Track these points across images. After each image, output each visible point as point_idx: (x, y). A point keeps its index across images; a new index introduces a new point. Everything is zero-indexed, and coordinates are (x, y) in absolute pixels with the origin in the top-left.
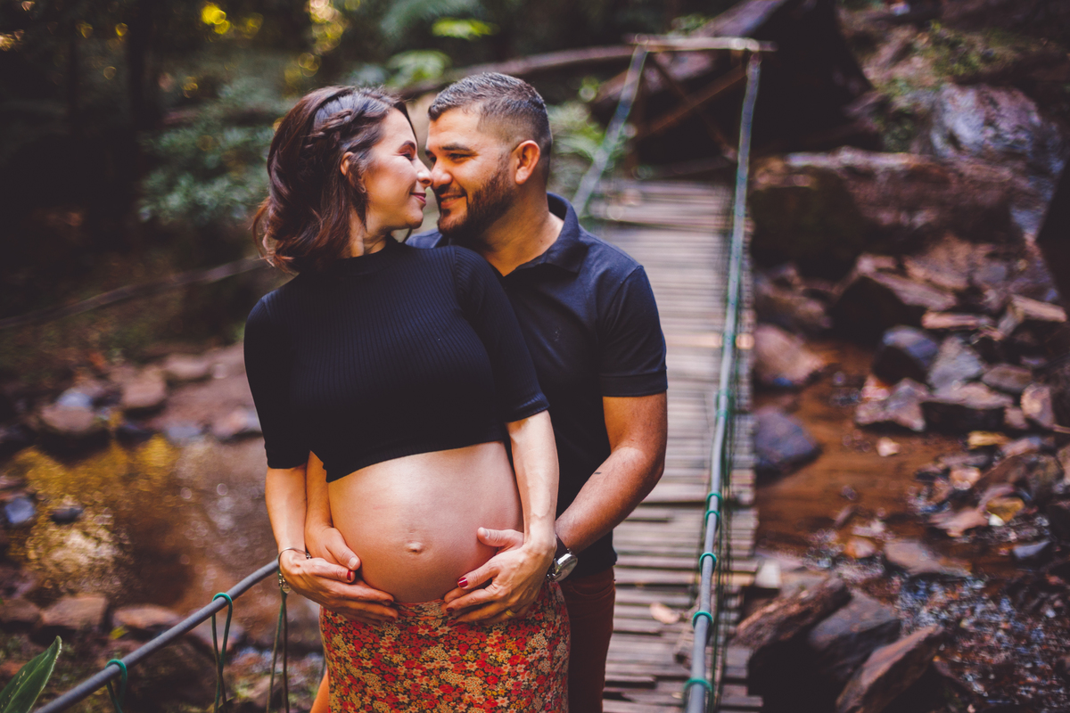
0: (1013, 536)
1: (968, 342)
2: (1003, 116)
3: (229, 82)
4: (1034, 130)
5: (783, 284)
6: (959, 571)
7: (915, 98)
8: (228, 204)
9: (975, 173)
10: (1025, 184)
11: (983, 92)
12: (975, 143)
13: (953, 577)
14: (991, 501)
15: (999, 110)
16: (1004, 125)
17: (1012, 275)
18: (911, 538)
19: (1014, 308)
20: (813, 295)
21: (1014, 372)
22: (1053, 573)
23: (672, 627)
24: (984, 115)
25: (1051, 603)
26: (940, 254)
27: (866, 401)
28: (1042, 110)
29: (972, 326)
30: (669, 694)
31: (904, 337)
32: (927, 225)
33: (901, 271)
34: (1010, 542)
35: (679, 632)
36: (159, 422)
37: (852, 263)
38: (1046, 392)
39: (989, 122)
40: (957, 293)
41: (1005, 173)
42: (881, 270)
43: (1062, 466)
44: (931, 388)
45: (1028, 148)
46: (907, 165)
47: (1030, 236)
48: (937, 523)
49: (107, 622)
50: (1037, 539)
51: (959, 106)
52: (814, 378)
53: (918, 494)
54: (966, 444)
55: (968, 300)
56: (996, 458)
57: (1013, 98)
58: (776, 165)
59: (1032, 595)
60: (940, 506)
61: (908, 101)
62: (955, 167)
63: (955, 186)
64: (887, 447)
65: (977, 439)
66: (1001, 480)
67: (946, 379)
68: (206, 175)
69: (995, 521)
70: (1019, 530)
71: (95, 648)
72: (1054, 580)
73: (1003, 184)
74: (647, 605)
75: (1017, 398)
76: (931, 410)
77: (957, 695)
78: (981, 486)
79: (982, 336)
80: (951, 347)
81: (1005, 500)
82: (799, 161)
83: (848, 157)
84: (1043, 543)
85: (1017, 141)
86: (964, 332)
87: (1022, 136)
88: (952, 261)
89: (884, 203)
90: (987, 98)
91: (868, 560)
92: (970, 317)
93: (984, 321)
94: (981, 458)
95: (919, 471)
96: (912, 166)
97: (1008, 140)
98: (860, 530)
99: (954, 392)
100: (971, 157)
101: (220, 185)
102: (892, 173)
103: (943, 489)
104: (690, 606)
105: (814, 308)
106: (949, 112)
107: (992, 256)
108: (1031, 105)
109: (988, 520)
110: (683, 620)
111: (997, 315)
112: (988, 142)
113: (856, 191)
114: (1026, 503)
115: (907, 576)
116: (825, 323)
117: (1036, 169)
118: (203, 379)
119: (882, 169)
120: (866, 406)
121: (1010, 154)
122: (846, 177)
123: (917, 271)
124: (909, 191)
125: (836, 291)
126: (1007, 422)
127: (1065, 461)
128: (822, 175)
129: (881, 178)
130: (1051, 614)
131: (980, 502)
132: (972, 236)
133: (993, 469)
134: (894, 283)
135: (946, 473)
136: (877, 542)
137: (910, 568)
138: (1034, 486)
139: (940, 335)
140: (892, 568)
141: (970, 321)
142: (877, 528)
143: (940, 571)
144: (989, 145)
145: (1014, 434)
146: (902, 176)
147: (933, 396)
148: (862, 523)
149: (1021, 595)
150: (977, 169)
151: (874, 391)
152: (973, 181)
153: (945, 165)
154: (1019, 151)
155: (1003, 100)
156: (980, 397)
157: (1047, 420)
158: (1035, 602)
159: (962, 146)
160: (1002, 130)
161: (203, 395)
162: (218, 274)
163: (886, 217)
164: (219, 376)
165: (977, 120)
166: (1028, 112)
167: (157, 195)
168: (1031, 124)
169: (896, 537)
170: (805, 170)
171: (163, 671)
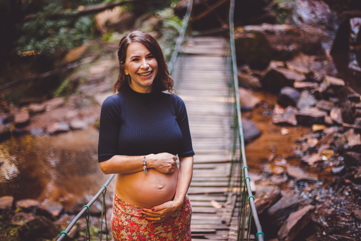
0: (331, 164)
1: (310, 92)
2: (318, 10)
3: (47, 5)
4: (328, 15)
5: (244, 72)
6: (314, 178)
7: (286, 4)
8: (49, 48)
9: (309, 31)
10: (326, 34)
11: (310, 2)
12: (308, 20)
13: (312, 180)
14: (322, 151)
15: (316, 8)
16: (318, 13)
17: (323, 67)
18: (296, 166)
19: (326, 81)
20: (255, 75)
21: (327, 103)
22: (347, 178)
23: (220, 210)
24: (311, 10)
25: (347, 190)
26: (298, 60)
27: (276, 114)
28: (331, 8)
29: (311, 87)
30: (221, 235)
31: (287, 91)
32: (294, 50)
33: (286, 67)
34: (330, 167)
35: (222, 212)
36: (27, 128)
37: (268, 64)
38: (339, 111)
39: (313, 12)
40: (306, 74)
41: (319, 31)
42: (279, 67)
43: (347, 138)
44: (298, 109)
45: (326, 21)
46: (286, 29)
47: (328, 52)
48: (304, 160)
49: (14, 206)
50: (340, 165)
51: (302, 7)
52: (257, 106)
53: (296, 149)
54: (312, 129)
55: (309, 77)
56: (323, 134)
57: (321, 3)
58: (241, 30)
59: (340, 186)
60: (305, 153)
61: (284, 5)
62: (302, 29)
63: (303, 36)
64: (284, 131)
65: (316, 128)
66: (325, 143)
67: (304, 106)
68: (40, 38)
69: (324, 158)
70: (333, 162)
71: (10, 216)
72: (347, 181)
73: (319, 35)
74: (209, 201)
75: (329, 113)
76: (299, 117)
77: (319, 228)
78: (319, 145)
79: (315, 90)
80: (305, 94)
81: (327, 150)
82: (249, 28)
83: (266, 27)
84: (342, 167)
85: (323, 19)
86: (309, 89)
87: (324, 17)
88: (302, 62)
89: (278, 42)
90: (312, 4)
91: (282, 175)
92: (310, 83)
93: (315, 85)
94: (317, 135)
95: (297, 140)
96: (288, 30)
97: (319, 18)
98: (277, 163)
99: (307, 111)
100: (307, 25)
101: (45, 41)
102: (281, 32)
103: (305, 146)
104: (225, 201)
105: (255, 80)
106: (299, 9)
107: (316, 60)
108: (327, 6)
109: (322, 158)
110: (223, 207)
111: (320, 82)
112: (312, 19)
113: (269, 39)
114: (335, 151)
115: (296, 180)
116: (259, 85)
117: (329, 28)
118: (43, 112)
119: (277, 31)
120: (276, 116)
121: (320, 23)
122: (265, 34)
123: (291, 66)
124: (287, 38)
125: (263, 74)
126: (326, 121)
127: (348, 136)
128: (257, 33)
129: (277, 34)
130: (347, 194)
131: (318, 152)
132: (309, 53)
133: (322, 139)
134: (283, 71)
135: (306, 140)
136: (284, 168)
137: (297, 177)
138: (337, 145)
139: (300, 90)
140: (290, 178)
141: (310, 85)
142: (284, 162)
143: (307, 178)
144: (313, 20)
145: (328, 126)
146: (285, 33)
147: (300, 113)
148: (278, 160)
149: (336, 187)
150: (310, 29)
151: (278, 110)
152: (309, 34)
153: (298, 28)
154: (324, 22)
155: (317, 4)
156: (316, 113)
157: (340, 121)
158: (341, 189)
159: (304, 21)
160: (317, 15)
161: (43, 117)
162: (47, 74)
163: (279, 47)
164: (48, 110)
165: (308, 11)
166: (326, 8)
167: (23, 46)
168: (327, 13)
169: (291, 166)
170: (251, 32)
171: (36, 227)
